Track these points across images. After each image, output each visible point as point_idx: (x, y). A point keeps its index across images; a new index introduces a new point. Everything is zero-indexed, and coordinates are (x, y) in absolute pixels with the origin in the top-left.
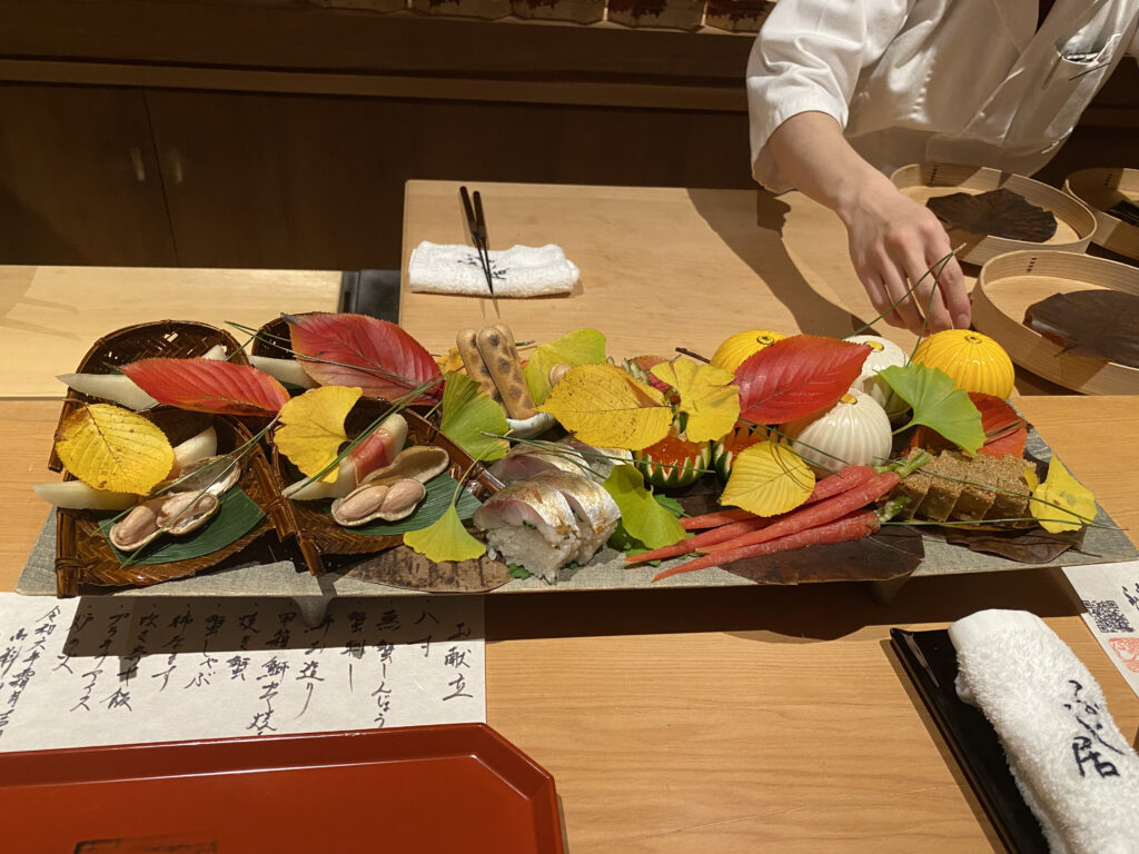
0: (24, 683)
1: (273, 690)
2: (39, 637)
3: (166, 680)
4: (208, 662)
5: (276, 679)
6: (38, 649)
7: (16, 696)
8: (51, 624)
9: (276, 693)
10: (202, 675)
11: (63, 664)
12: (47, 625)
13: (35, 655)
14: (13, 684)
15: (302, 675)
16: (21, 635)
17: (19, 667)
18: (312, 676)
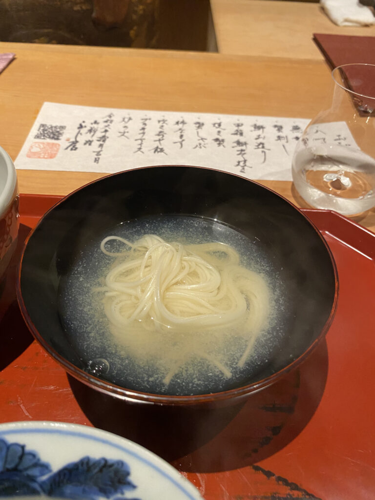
0: (104, 141)
1: (243, 152)
2: (106, 124)
3: (181, 144)
4: (202, 139)
5: (244, 148)
6: (107, 128)
7: (101, 145)
8: (111, 120)
9: (245, 153)
10: (200, 144)
11: (123, 135)
12: (108, 120)
13: (106, 131)
14: (98, 141)
15: (257, 147)
16: (96, 122)
17: (99, 134)
18: (263, 148)
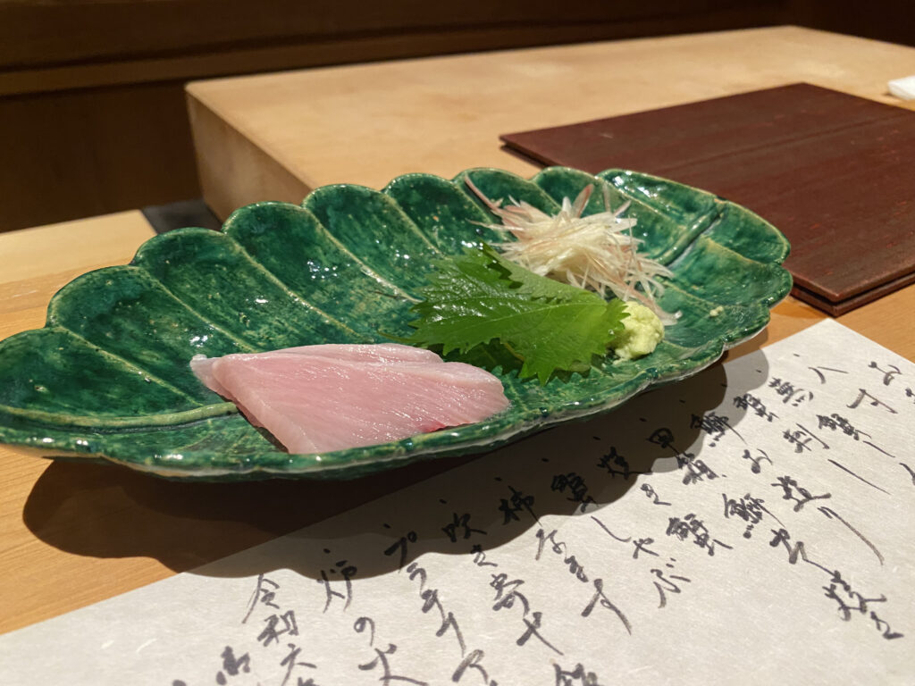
1: (792, 542)
2: (280, 648)
3: (612, 607)
4: (639, 547)
6: (303, 672)
8: (279, 613)
9: (800, 544)
10: (659, 574)
11: (387, 677)
12: (273, 620)
15: (793, 503)
16: (233, 663)
18: (808, 497)
